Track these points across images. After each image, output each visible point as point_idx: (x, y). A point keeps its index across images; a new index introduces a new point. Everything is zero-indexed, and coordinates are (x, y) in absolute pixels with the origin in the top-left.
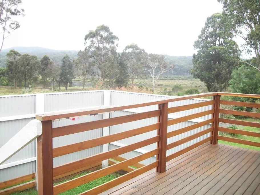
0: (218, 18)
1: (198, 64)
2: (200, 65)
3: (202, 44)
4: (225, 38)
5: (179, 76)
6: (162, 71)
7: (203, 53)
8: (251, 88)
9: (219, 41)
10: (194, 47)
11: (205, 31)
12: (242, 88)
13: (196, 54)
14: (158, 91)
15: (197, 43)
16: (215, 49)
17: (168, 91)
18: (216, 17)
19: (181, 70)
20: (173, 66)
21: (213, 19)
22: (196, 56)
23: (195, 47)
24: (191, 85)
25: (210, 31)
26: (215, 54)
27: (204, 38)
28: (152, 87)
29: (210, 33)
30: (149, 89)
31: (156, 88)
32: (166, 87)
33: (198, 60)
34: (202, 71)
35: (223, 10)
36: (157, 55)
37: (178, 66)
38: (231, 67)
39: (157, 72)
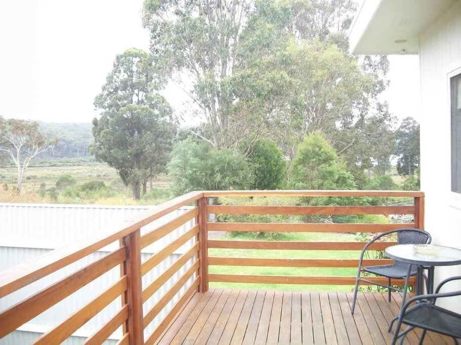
0: (136, 57)
1: (103, 137)
2: (108, 138)
3: (109, 101)
4: (148, 92)
5: (65, 159)
6: (35, 150)
7: (111, 117)
8: (204, 174)
9: (137, 95)
10: (94, 106)
11: (113, 77)
12: (190, 175)
13: (99, 119)
14: (29, 190)
15: (100, 99)
16: (131, 110)
17: (47, 187)
18: (132, 55)
19: (68, 148)
20: (55, 141)
21: (127, 58)
22: (99, 123)
23: (96, 106)
24: (90, 174)
25: (121, 78)
26: (132, 118)
27: (112, 90)
28: (15, 183)
29: (122, 82)
30: (10, 186)
31: (25, 184)
32: (44, 182)
33: (102, 129)
34: (110, 149)
35: (151, 42)
36: (23, 121)
37: (64, 140)
38: (160, 139)
39: (24, 154)
